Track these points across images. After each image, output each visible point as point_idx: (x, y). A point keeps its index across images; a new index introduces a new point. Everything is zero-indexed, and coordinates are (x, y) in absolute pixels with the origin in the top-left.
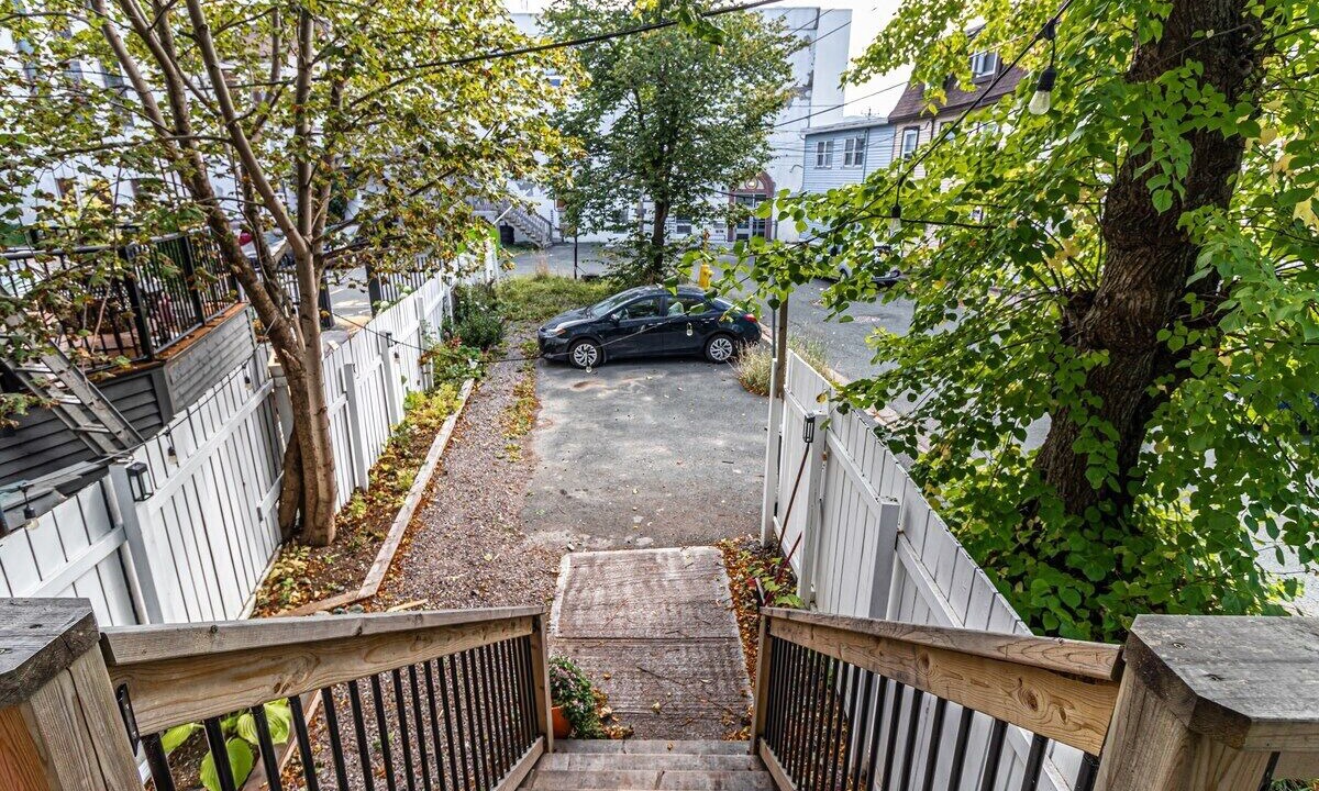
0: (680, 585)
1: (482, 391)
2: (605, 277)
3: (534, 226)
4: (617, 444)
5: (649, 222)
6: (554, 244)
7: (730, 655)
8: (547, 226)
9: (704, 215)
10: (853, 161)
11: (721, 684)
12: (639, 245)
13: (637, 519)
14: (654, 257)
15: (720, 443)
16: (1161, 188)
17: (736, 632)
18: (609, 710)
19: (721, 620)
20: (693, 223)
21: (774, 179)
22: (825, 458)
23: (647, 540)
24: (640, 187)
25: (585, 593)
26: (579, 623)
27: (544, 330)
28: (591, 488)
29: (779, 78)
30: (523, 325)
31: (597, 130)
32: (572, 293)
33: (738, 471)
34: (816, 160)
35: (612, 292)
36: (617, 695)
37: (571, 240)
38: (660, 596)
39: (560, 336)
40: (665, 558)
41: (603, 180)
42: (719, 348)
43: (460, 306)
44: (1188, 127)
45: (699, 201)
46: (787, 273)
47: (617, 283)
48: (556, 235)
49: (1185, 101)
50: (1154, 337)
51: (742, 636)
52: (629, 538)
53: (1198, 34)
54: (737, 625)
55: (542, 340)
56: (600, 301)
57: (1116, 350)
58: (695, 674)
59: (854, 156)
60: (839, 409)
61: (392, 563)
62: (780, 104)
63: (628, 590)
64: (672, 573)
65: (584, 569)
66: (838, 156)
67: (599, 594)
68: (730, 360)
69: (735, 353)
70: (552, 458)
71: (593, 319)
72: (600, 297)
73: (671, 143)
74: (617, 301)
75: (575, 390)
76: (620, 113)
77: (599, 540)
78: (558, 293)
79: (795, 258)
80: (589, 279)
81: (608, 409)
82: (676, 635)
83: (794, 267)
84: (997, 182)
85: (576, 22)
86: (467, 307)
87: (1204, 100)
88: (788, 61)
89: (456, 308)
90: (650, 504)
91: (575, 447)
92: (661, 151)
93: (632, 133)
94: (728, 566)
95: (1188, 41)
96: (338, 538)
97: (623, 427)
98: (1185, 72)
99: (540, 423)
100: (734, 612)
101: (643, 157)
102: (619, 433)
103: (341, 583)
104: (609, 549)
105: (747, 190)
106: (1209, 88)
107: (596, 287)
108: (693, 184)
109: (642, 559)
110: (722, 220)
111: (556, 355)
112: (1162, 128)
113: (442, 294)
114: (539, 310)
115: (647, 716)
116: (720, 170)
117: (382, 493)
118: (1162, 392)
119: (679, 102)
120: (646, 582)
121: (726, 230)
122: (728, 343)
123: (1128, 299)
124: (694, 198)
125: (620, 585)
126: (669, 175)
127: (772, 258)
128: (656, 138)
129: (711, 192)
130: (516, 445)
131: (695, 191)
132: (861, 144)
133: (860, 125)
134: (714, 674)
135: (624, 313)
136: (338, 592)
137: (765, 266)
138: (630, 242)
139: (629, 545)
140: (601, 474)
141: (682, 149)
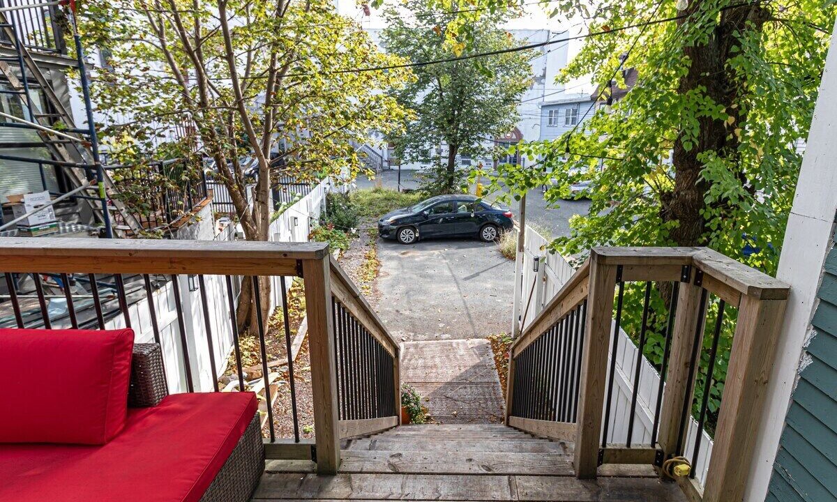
0: (467, 358)
1: (345, 256)
2: (418, 191)
3: (371, 159)
4: (428, 286)
5: (446, 158)
6: (384, 170)
7: (494, 390)
8: (379, 159)
9: (479, 153)
10: (570, 122)
11: (489, 403)
12: (439, 171)
13: (441, 325)
14: (448, 178)
15: (489, 286)
16: (687, 141)
17: (498, 379)
18: (429, 415)
19: (489, 374)
20: (473, 158)
21: (522, 133)
22: (544, 280)
23: (447, 336)
24: (440, 135)
25: (413, 362)
26: (411, 375)
27: (382, 221)
28: (413, 309)
29: (524, 73)
30: (367, 219)
31: (414, 101)
32: (397, 200)
33: (499, 301)
34: (548, 121)
35: (422, 199)
36: (433, 408)
37: (396, 168)
38: (455, 363)
39: (391, 225)
40: (458, 344)
41: (418, 131)
42: (488, 233)
43: (330, 205)
44: (699, 115)
45: (476, 145)
46: (524, 182)
47: (426, 194)
48: (385, 164)
49: (697, 103)
50: (698, 212)
51: (501, 381)
52: (437, 335)
53: (703, 74)
54: (498, 377)
55: (381, 227)
56: (415, 205)
57: (681, 219)
58: (475, 399)
59: (571, 120)
60: (550, 252)
61: (302, 346)
62: (525, 88)
63: (437, 360)
64: (462, 352)
65: (412, 350)
66: (562, 120)
67: (421, 362)
68: (495, 239)
69: (498, 235)
70: (390, 293)
71: (412, 214)
72: (415, 202)
73: (460, 110)
74: (425, 204)
75: (401, 256)
76: (428, 91)
77: (420, 336)
78: (389, 200)
79: (528, 174)
80: (407, 191)
81: (422, 267)
82: (465, 381)
83: (527, 179)
84: (625, 138)
85: (403, 37)
86: (334, 206)
87: (705, 103)
88: (530, 63)
89: (328, 207)
90: (449, 317)
91: (402, 288)
92: (453, 114)
93: (435, 103)
94: (493, 347)
95: (699, 77)
96: (269, 332)
97: (431, 277)
98: (697, 91)
99: (381, 274)
100: (497, 370)
101: (442, 118)
102: (429, 280)
103: (274, 355)
104: (425, 340)
105: (506, 139)
106: (708, 98)
107: (412, 197)
108: (472, 135)
109: (444, 345)
110: (490, 157)
111: (390, 236)
112: (687, 115)
113: (320, 198)
114: (377, 210)
115: (450, 418)
116: (489, 126)
117: (292, 310)
118: (705, 241)
119: (465, 86)
120: (447, 356)
121: (492, 163)
122: (493, 230)
123: (686, 194)
124: (473, 143)
125: (433, 357)
126: (458, 129)
127: (516, 174)
128: (450, 107)
129: (483, 139)
130: (368, 286)
131: (473, 139)
132: (575, 112)
133: (574, 101)
134: (486, 399)
135: (431, 211)
136: (273, 359)
137: (512, 178)
138: (433, 169)
139: (437, 338)
140: (419, 302)
141: (466, 113)
